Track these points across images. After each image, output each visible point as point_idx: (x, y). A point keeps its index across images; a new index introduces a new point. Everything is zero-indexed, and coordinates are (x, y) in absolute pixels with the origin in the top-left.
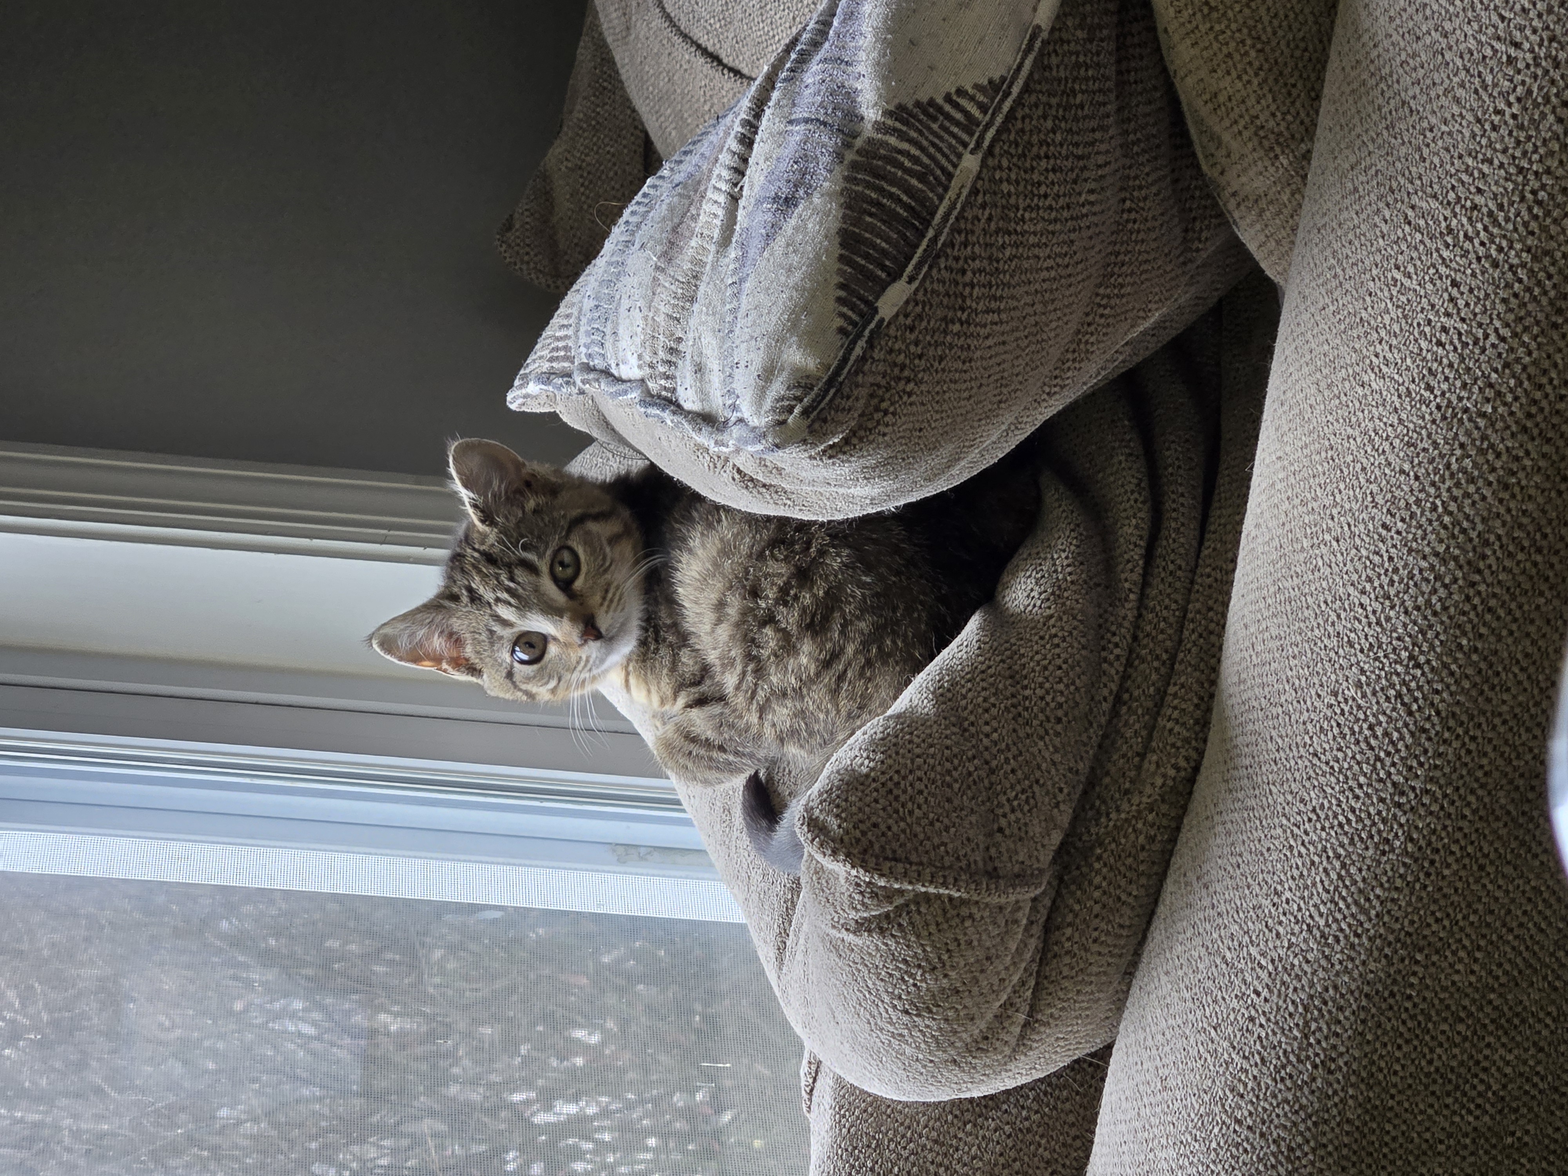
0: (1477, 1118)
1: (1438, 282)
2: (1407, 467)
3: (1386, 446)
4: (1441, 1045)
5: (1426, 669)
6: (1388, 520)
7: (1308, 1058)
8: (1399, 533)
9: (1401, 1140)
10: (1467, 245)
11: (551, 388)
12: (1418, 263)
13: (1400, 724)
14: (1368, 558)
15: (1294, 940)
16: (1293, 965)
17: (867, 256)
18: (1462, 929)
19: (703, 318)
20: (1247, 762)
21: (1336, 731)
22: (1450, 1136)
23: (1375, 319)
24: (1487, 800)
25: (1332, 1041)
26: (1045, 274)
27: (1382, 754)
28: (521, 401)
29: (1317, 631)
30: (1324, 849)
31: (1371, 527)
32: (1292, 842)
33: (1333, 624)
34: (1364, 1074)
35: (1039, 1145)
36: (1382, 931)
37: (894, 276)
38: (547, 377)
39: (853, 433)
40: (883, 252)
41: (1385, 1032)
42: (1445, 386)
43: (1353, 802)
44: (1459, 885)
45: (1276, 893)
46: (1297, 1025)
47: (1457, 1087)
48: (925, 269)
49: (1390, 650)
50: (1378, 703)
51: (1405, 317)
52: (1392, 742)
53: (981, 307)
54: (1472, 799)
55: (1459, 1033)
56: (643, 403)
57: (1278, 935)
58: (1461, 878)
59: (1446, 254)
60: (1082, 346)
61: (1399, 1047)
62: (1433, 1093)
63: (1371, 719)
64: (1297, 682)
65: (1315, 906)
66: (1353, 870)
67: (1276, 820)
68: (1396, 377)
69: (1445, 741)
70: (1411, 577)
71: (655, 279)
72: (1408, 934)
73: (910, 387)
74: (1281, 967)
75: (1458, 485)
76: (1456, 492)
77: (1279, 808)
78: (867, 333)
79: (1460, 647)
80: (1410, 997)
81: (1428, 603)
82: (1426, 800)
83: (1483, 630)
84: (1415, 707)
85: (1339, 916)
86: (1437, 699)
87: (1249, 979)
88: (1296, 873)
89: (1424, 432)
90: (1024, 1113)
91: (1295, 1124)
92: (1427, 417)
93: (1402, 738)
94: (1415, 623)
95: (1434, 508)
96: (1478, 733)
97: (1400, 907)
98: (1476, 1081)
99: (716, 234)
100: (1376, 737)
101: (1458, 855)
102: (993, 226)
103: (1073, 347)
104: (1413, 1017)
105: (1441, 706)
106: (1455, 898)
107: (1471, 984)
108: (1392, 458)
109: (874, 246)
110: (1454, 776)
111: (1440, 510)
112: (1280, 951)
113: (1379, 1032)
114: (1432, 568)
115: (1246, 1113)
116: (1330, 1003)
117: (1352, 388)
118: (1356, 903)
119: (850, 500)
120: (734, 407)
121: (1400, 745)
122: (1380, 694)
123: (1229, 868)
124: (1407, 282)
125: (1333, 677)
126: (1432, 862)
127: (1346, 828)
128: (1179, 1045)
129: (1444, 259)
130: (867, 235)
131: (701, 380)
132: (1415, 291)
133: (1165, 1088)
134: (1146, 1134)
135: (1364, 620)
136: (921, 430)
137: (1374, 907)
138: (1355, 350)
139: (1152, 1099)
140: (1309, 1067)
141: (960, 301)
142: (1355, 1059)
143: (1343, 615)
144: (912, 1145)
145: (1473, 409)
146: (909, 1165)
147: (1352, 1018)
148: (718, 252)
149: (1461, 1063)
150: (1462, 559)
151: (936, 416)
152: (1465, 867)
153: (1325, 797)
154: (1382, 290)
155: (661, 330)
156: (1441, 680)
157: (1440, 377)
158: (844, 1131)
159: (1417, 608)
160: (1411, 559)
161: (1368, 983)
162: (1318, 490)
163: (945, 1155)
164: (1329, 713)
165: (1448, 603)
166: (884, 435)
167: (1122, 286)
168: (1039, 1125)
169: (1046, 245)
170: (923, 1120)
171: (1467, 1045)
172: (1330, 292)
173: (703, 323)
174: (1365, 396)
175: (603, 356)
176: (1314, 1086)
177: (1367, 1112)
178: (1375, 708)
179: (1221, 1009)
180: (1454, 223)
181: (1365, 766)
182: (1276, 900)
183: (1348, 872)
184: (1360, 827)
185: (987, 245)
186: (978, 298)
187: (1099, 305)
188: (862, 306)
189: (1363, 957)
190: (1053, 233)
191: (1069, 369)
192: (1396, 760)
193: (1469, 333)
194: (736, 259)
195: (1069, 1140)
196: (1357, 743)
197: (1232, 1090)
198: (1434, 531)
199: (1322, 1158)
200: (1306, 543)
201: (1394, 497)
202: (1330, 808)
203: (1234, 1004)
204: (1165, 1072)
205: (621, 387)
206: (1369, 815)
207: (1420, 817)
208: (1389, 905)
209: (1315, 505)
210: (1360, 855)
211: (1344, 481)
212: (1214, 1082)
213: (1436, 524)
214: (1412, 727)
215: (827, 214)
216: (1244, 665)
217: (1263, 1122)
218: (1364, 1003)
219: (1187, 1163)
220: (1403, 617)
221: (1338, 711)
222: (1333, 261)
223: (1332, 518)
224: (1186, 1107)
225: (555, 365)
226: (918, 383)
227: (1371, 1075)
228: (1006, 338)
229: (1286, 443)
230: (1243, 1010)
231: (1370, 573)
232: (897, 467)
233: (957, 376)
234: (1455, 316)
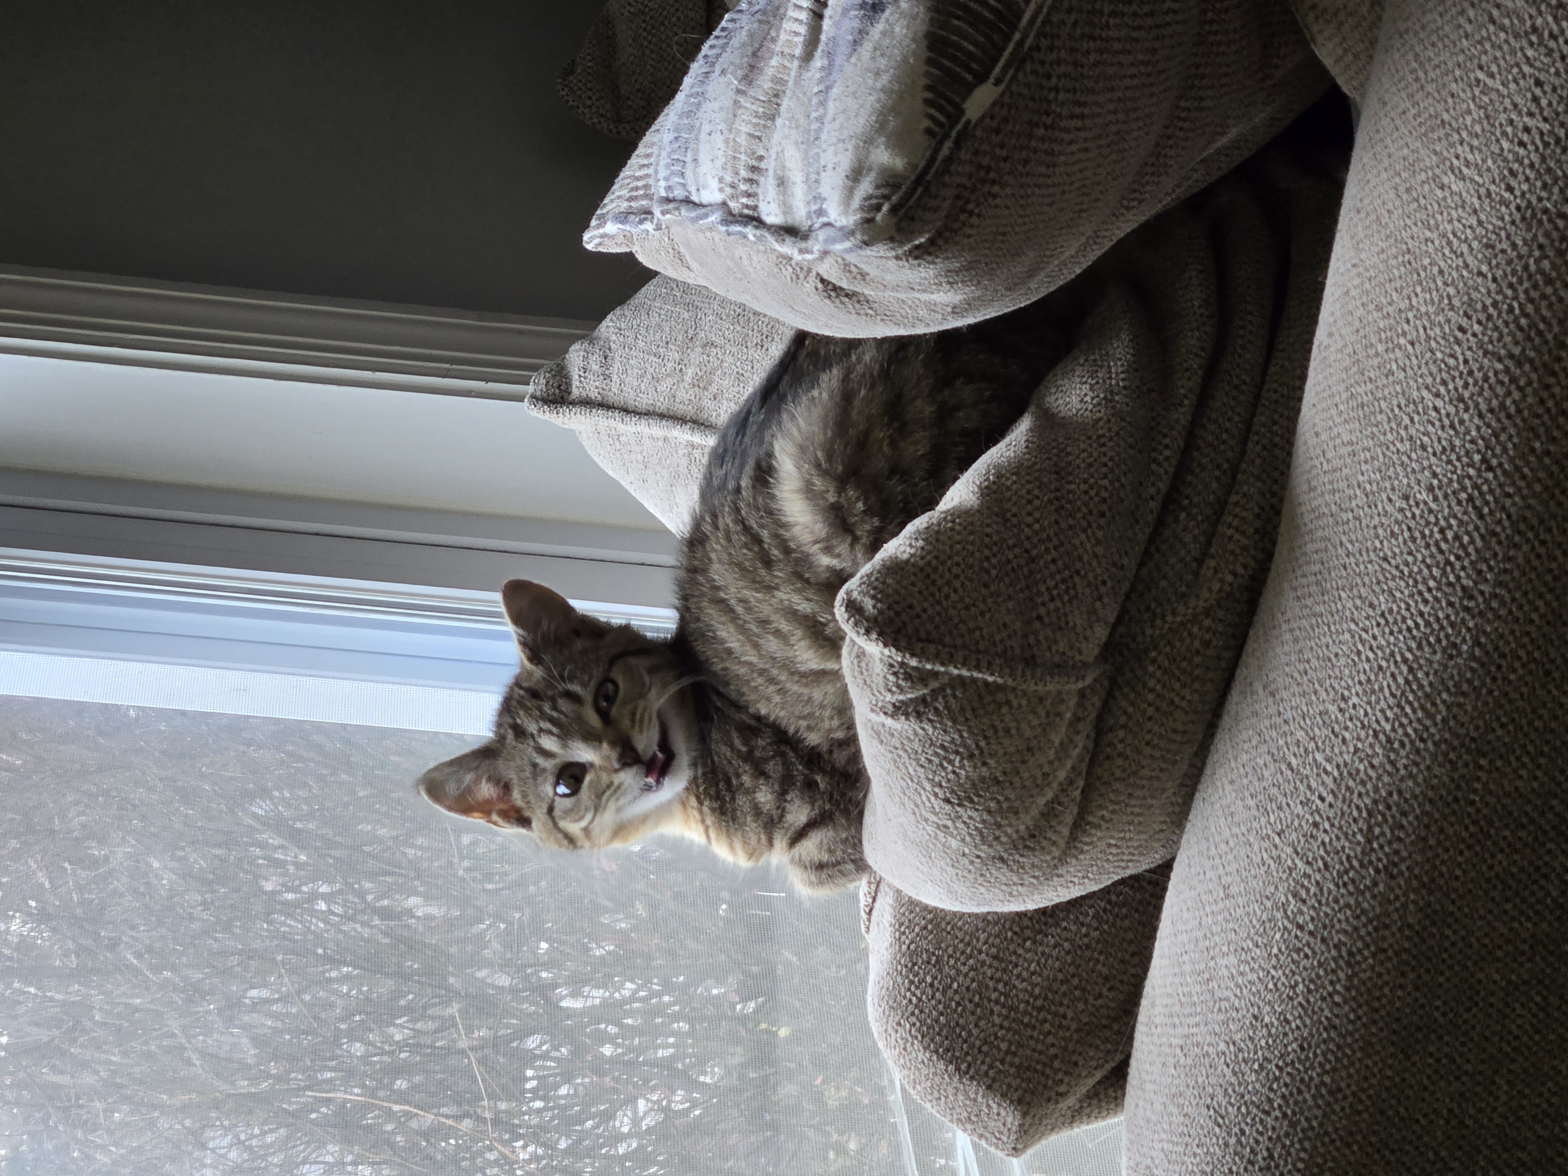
0: (1535, 924)
1: (1522, 82)
2: (1484, 268)
3: (1465, 248)
4: (1502, 851)
5: (1499, 472)
6: (1464, 322)
7: (1370, 862)
8: (1475, 335)
9: (1460, 945)
10: (1552, 44)
11: (628, 228)
12: (1502, 63)
13: (1471, 527)
14: (1443, 361)
15: (1360, 745)
16: (1358, 771)
17: (954, 59)
18: (1526, 735)
19: (786, 131)
20: (1316, 568)
21: (1406, 534)
22: (1508, 941)
23: (1457, 120)
24: (1555, 604)
25: (1395, 846)
26: (1128, 82)
27: (1452, 558)
28: (597, 241)
29: (1389, 436)
30: (1392, 654)
31: (1447, 330)
32: (1360, 647)
33: (1406, 428)
34: (1425, 879)
35: (1098, 961)
36: (1447, 736)
37: (981, 78)
38: (623, 217)
39: (939, 233)
40: (970, 54)
41: (1448, 838)
42: (1525, 187)
43: (1422, 607)
44: (1525, 690)
45: (1344, 699)
46: (1361, 830)
47: (1517, 894)
48: (1011, 72)
49: (1462, 453)
50: (1449, 506)
51: (1488, 117)
52: (1463, 546)
53: (1064, 112)
54: (1540, 603)
55: (1520, 839)
56: (725, 222)
57: (1344, 741)
58: (1526, 684)
59: (1530, 53)
60: (1162, 160)
61: (1461, 853)
62: (1493, 899)
63: (1443, 523)
64: (1368, 487)
65: (1382, 711)
66: (1420, 675)
67: (1345, 626)
68: (1477, 178)
69: (1515, 546)
70: (1486, 379)
71: (736, 102)
72: (1473, 740)
73: (996, 189)
74: (1345, 772)
75: (1535, 286)
76: (1534, 294)
77: (1348, 613)
78: (954, 134)
79: (1533, 450)
80: (1473, 803)
81: (1502, 406)
82: (1495, 604)
83: (1556, 433)
84: (1486, 510)
85: (1405, 721)
86: (1508, 502)
87: (1314, 784)
88: (1363, 678)
89: (1503, 234)
90: (1084, 930)
91: (1356, 929)
92: (1507, 218)
93: (1472, 541)
94: (1488, 426)
95: (1511, 310)
96: (1548, 537)
97: (1466, 712)
98: (1535, 888)
99: (798, 51)
100: (1446, 540)
101: (1525, 659)
102: (1078, 31)
103: (1151, 160)
104: (1475, 822)
105: (1512, 510)
106: (1520, 704)
107: (1533, 790)
108: (1470, 260)
109: (961, 49)
110: (1523, 580)
111: (1517, 311)
112: (1346, 756)
113: (1442, 837)
114: (1507, 370)
115: (1308, 918)
116: (1394, 809)
117: (1431, 191)
118: (1422, 707)
119: (932, 307)
120: (820, 212)
121: (1471, 549)
122: (1451, 497)
123: (1296, 675)
124: (1490, 82)
125: (1405, 481)
126: (1499, 667)
127: (1415, 632)
128: (1243, 853)
129: (1527, 58)
130: (955, 38)
131: (784, 193)
132: (1498, 91)
133: (1227, 896)
134: (1207, 943)
135: (1437, 423)
136: (1004, 234)
137: (1440, 712)
138: (1435, 153)
139: (1214, 908)
140: (1372, 872)
141: (1045, 105)
142: (1417, 864)
143: (1416, 418)
144: (971, 961)
145: (1553, 210)
146: (968, 981)
147: (1416, 823)
148: (800, 67)
149: (1522, 869)
150: (1537, 362)
151: (1020, 221)
152: (1531, 672)
153: (1395, 601)
154: (1464, 91)
155: (742, 149)
156: (1513, 484)
157: (1521, 177)
158: (904, 947)
159: (1491, 411)
160: (1486, 361)
161: (1432, 788)
162: (1394, 294)
163: (1004, 971)
164: (1400, 517)
165: (1522, 406)
166: (969, 236)
167: (1202, 99)
168: (1098, 942)
169: (1129, 52)
170: (983, 937)
171: (1528, 851)
172: (1411, 96)
173: (786, 137)
174: (1445, 199)
175: (684, 185)
176: (1376, 891)
177: (1427, 916)
178: (1446, 511)
179: (1284, 815)
180: (1539, 21)
181: (1434, 570)
182: (1343, 705)
183: (1415, 677)
184: (1428, 631)
185: (1073, 50)
186: (1063, 103)
187: (1180, 118)
188: (949, 108)
189: (1428, 762)
190: (1137, 40)
191: (1148, 183)
192: (1466, 563)
193: (1551, 132)
194: (823, 68)
195: (1127, 957)
196: (1428, 546)
197: (1295, 896)
198: (1510, 333)
199: (1382, 963)
200: (1380, 348)
201: (1471, 299)
202: (1398, 612)
203: (1299, 810)
204: (1228, 880)
205: (702, 211)
206: (1438, 619)
207: (1488, 621)
208: (1455, 710)
209: (1390, 309)
210: (1427, 660)
211: (1421, 284)
212: (1276, 888)
213: (1512, 326)
214: (1483, 531)
215: (914, 17)
216: (1314, 472)
217: (1325, 927)
218: (1428, 808)
219: (1247, 969)
220: (1476, 420)
221: (1409, 515)
222: (1415, 65)
223: (1408, 322)
224: (1248, 914)
225: (633, 204)
226: (1003, 186)
227: (1433, 880)
228: (1089, 145)
229: (1362, 250)
230: (1307, 816)
231: (1445, 375)
232: (980, 272)
233: (1041, 180)
234: (1538, 117)
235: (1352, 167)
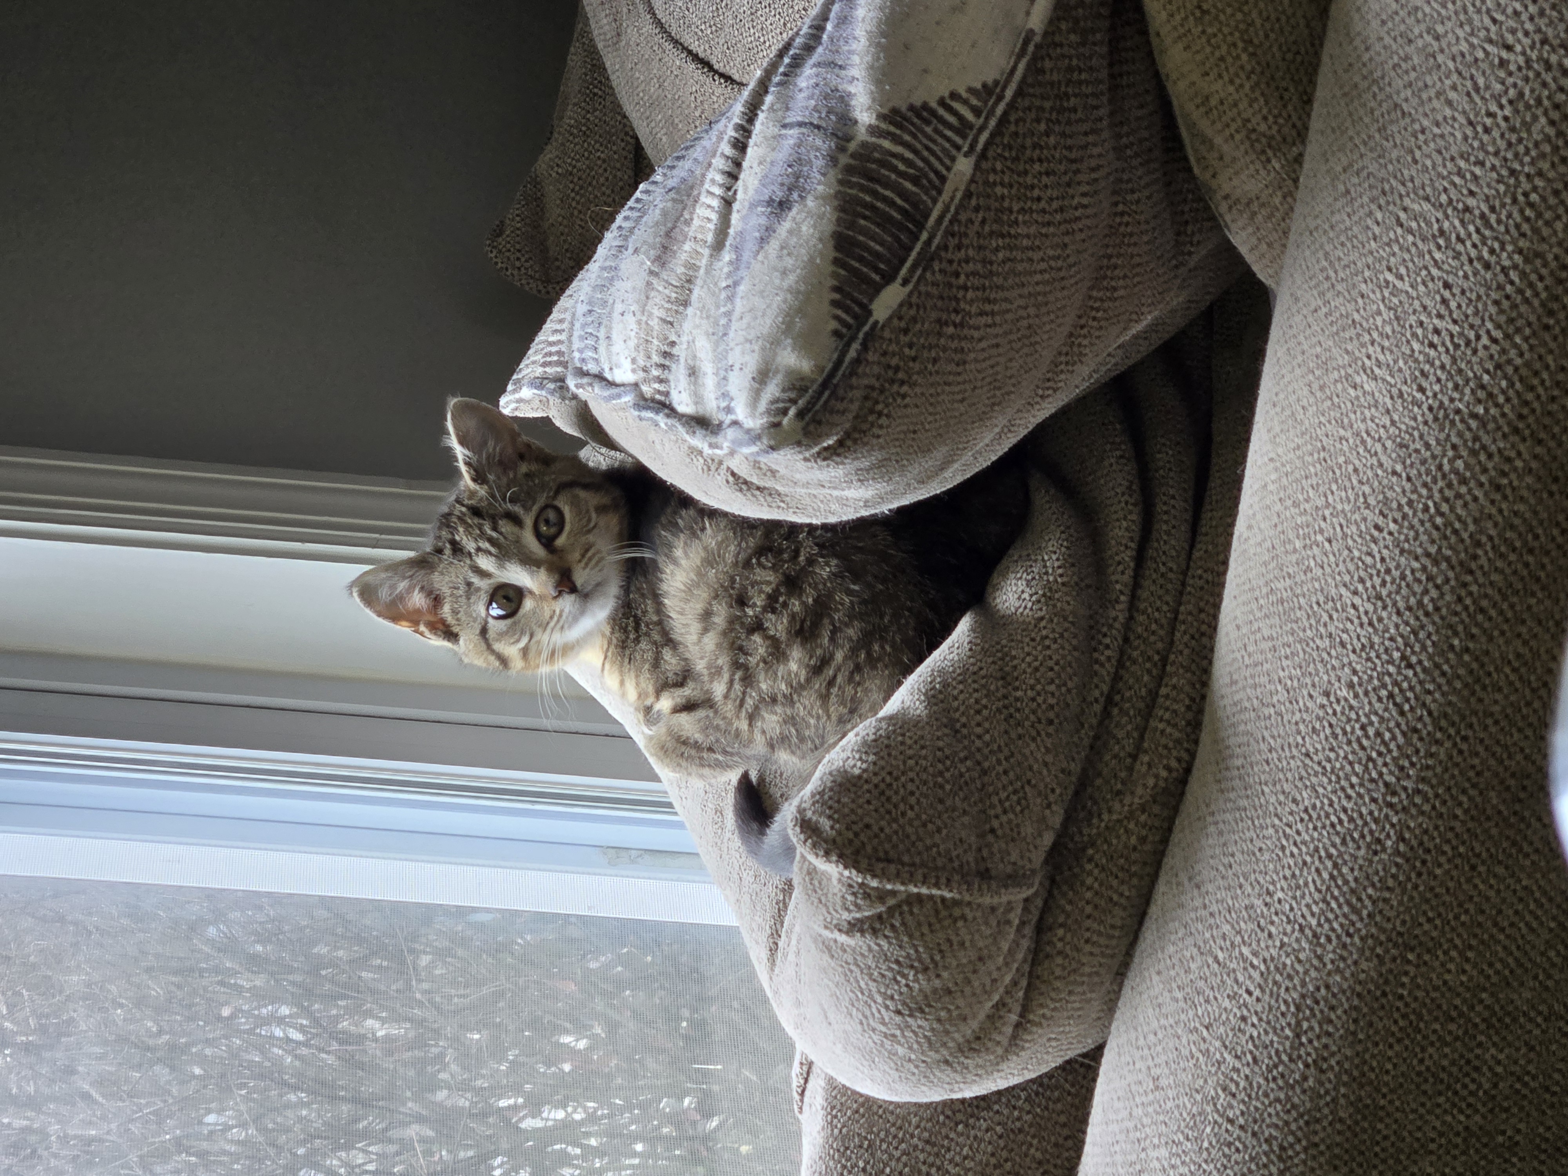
0: (1468, 1117)
1: (1430, 285)
2: (1399, 468)
3: (1378, 447)
4: (1432, 1044)
5: (1418, 669)
6: (1380, 521)
7: (1300, 1057)
8: (1391, 533)
9: (1393, 1138)
10: (1459, 247)
11: (543, 393)
12: (1410, 265)
13: (1392, 724)
14: (1360, 559)
15: (1286, 940)
16: (1285, 965)
17: (861, 259)
18: (1453, 929)
19: (697, 321)
20: (1239, 763)
21: (1328, 731)
22: (1441, 1134)
23: (1367, 320)
24: (1478, 799)
25: (1324, 1040)
26: (1038, 277)
27: (1374, 755)
28: (514, 405)
29: (1309, 632)
30: (1317, 850)
31: (1363, 528)
32: (1284, 842)
33: (1325, 625)
34: (1356, 1073)
35: (1031, 1145)
36: (1374, 930)
37: (888, 278)
38: (540, 382)
39: (848, 435)
40: (877, 255)
41: (1377, 1032)
42: (1437, 388)
43: (1344, 802)
44: (1451, 884)
45: (1268, 893)
46: (1289, 1025)
47: (1449, 1087)
48: (919, 272)
49: (1382, 650)
50: (1370, 703)
51: (1397, 318)
52: (1383, 742)
53: (974, 310)
54: (1464, 799)
55: (1450, 1033)
56: (637, 406)
57: (1270, 935)
58: (1452, 878)
59: (1438, 256)
60: (1075, 349)
61: (1391, 1046)
62: (1425, 1093)
63: (1363, 719)
64: (1289, 683)
65: (1308, 906)
66: (1345, 870)
67: (1268, 821)
68: (1389, 378)
69: (1437, 742)
70: (1403, 577)
71: (649, 284)
72: (1400, 934)
73: (905, 389)
74: (1272, 966)
75: (1450, 486)
76: (1448, 493)
77: (1271, 808)
78: (861, 335)
79: (1452, 647)
80: (1401, 997)
81: (1420, 603)
82: (1418, 800)
83: (1474, 630)
84: (1407, 707)
85: (1331, 916)
86: (1428, 699)
87: (1241, 979)
88: (1288, 873)
89: (1416, 433)
90: (1016, 1113)
91: (1287, 1123)
92: (1420, 418)
93: (1394, 738)
94: (1407, 624)
95: (1426, 509)
96: (1470, 733)
97: (1392, 907)
98: (1467, 1080)
99: (710, 238)
100: (1367, 737)
101: (1450, 854)
102: (987, 229)
103: (1065, 349)
104: (1404, 1016)
105: (1433, 706)
106: (1447, 898)
107: (1462, 983)
108: (1384, 459)
109: (868, 249)
110: (1446, 776)
111: (1432, 510)
112: (1272, 951)
113: (1371, 1031)
114: (1424, 569)
115: (1238, 1113)
116: (1322, 1003)
117: (1344, 390)
118: (1348, 903)
119: (843, 502)
120: (729, 410)
121: (1392, 746)
122: (1372, 694)
123: (1221, 868)
124: (1399, 284)
125: (1325, 678)
126: (1424, 862)
127: (1338, 828)
128: (1171, 1045)
129: (1435, 261)
130: (861, 238)
131: (695, 383)
132: (1407, 292)
133: (1157, 1088)
134: (1138, 1134)
135: (1356, 621)
136: (915, 432)
137: (1366, 907)
138: (1347, 352)
139: (1144, 1099)
140: (1301, 1066)
141: (954, 304)
142: (1347, 1058)
143: (1335, 616)
144: (903, 1146)
145: (1465, 410)
146: (901, 1165)
147: (1344, 1018)
148: (711, 256)
149: (1453, 1063)
150: (1454, 560)
151: (930, 418)
152: (1456, 867)
153: (1318, 797)
154: (1374, 292)
155: (655, 334)
156: (1434, 681)
157: (1432, 378)
158: (836, 1131)
159: (1409, 609)
160: (1403, 560)
161: (1360, 983)
162: (1311, 491)
163: (937, 1155)
164: (1321, 713)
165: (1440, 603)
166: (878, 437)
167: (1115, 289)
168: (1031, 1126)
169: (1039, 248)
170: (914, 1121)
171: (1458, 1044)
172: (1322, 294)
173: (697, 327)
174: (1357, 398)
175: (596, 360)
176: (1306, 1085)
177: (1358, 1111)
178: (1367, 708)
179: (1213, 1009)
180: (1446, 225)
181: (1357, 766)
182: (1268, 899)
183: (1340, 871)
184: (1352, 827)
185: (980, 248)
186: (972, 300)
187: (1092, 308)
188: (856, 309)
189: (1355, 956)
190: (1046, 236)
191: (1062, 371)
192: (1388, 760)
193: (1461, 334)
194: (731, 263)
195: (1061, 1141)
196: (1349, 743)
197: (1224, 1090)
198: (1426, 532)
199: (1314, 1158)
200: (1298, 544)
201: (1386, 498)
202: (1322, 808)
203: (1227, 1003)
204: (1155, 1072)
205: (614, 391)
206: (1361, 815)
207: (1412, 817)
208: (1381, 905)
209: (1307, 506)
210: (1352, 855)
211: (1336, 482)
212: (1206, 1081)
213: (1428, 525)
214: (1404, 727)
215: (821, 217)
216: (1236, 666)
217: (1255, 1121)
218: (1356, 1002)
219: (1179, 1163)
220: (1394, 618)
221: (1330, 711)
222: (1325, 263)
223: (1325, 519)
224: (1178, 1106)
225: (548, 369)
226: (913, 385)
227: (1363, 1075)
228: (999, 340)
229: (1278, 445)
230: (1235, 1010)
231: (1362, 574)
232: (891, 469)
233: (951, 378)
234: (1447, 318)
235: (1267, 359)
